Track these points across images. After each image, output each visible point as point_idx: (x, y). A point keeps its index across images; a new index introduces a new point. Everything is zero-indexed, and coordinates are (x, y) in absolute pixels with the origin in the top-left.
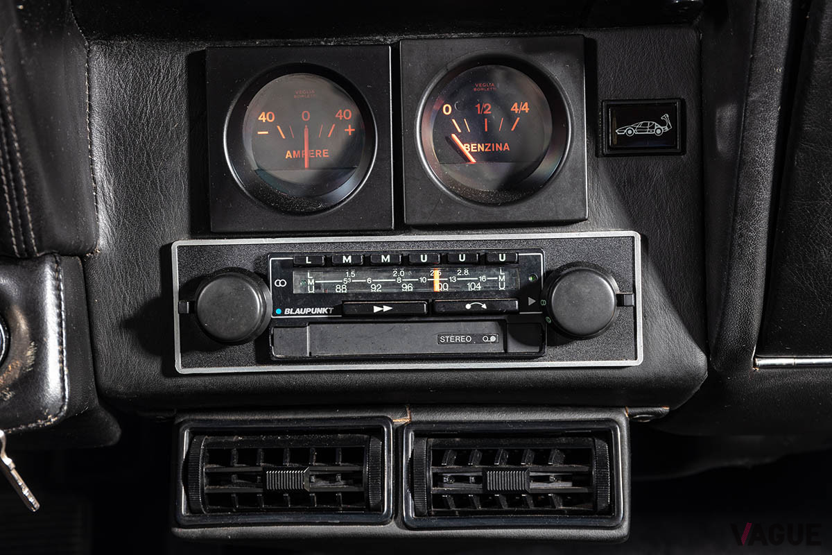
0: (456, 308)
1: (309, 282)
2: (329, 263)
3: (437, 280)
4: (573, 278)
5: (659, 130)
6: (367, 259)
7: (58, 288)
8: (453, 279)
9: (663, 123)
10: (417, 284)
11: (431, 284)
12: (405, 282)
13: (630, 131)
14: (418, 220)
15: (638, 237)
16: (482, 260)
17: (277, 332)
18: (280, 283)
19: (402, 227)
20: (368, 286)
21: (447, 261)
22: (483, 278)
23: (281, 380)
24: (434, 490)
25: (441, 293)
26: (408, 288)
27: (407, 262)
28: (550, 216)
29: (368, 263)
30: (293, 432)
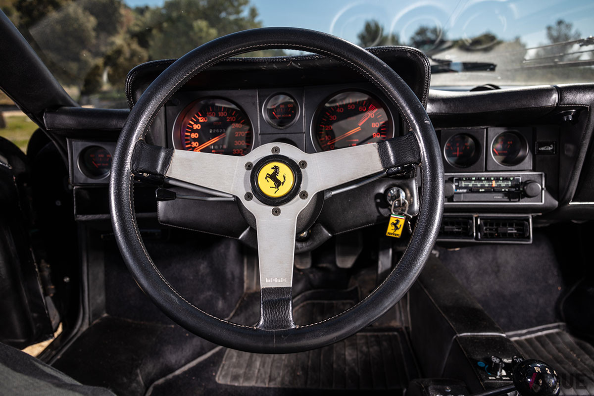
0: (500, 190)
1: (463, 184)
2: (469, 179)
3: (494, 184)
4: (531, 184)
5: (550, 148)
6: (478, 178)
7: (416, 185)
8: (498, 183)
9: (551, 147)
10: (489, 185)
11: (492, 185)
12: (487, 184)
13: (543, 149)
14: (491, 169)
15: (544, 174)
16: (506, 179)
17: (455, 195)
18: (457, 184)
19: (486, 171)
20: (477, 185)
21: (497, 179)
22: (505, 183)
23: (454, 206)
24: (485, 232)
25: (495, 187)
26: (487, 185)
27: (488, 179)
28: (523, 169)
29: (479, 179)
30: (456, 218)
